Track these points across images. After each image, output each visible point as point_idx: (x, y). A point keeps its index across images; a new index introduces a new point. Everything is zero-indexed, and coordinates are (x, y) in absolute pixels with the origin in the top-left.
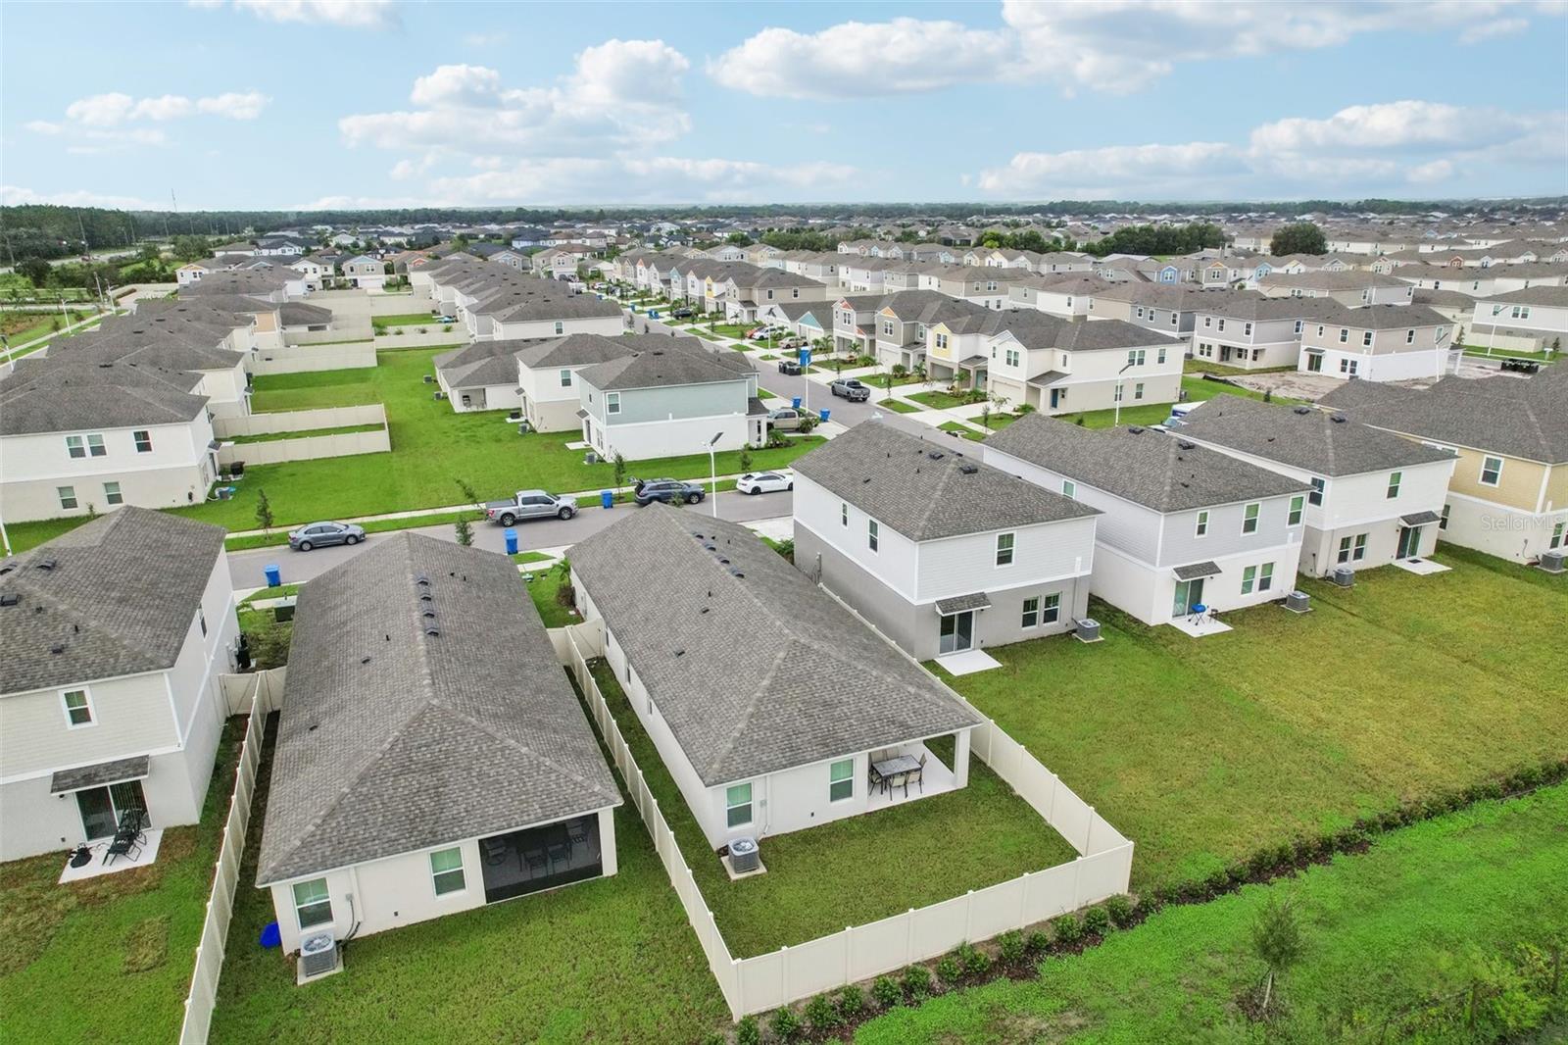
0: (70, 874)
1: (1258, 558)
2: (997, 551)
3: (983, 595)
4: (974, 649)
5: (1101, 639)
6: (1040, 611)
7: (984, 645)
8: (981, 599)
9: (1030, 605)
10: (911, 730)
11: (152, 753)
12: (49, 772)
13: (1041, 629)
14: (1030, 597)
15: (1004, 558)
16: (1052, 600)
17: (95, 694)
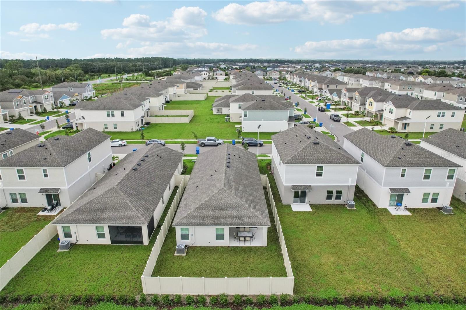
0: (41, 213)
1: (432, 190)
2: (316, 171)
3: (310, 186)
4: (306, 204)
5: (355, 208)
6: (334, 195)
7: (311, 203)
8: (309, 187)
9: (330, 192)
10: (244, 223)
11: (61, 188)
12: (40, 188)
13: (334, 201)
14: (330, 189)
15: (319, 174)
16: (339, 192)
17: (49, 171)
